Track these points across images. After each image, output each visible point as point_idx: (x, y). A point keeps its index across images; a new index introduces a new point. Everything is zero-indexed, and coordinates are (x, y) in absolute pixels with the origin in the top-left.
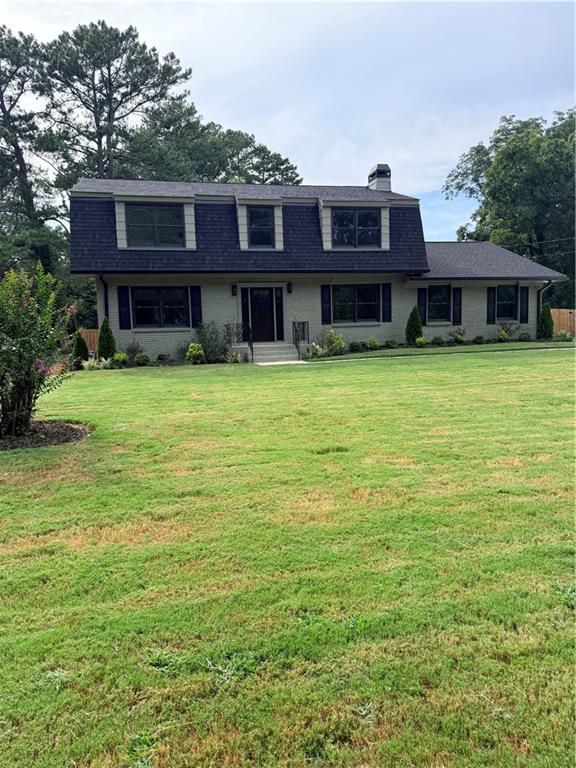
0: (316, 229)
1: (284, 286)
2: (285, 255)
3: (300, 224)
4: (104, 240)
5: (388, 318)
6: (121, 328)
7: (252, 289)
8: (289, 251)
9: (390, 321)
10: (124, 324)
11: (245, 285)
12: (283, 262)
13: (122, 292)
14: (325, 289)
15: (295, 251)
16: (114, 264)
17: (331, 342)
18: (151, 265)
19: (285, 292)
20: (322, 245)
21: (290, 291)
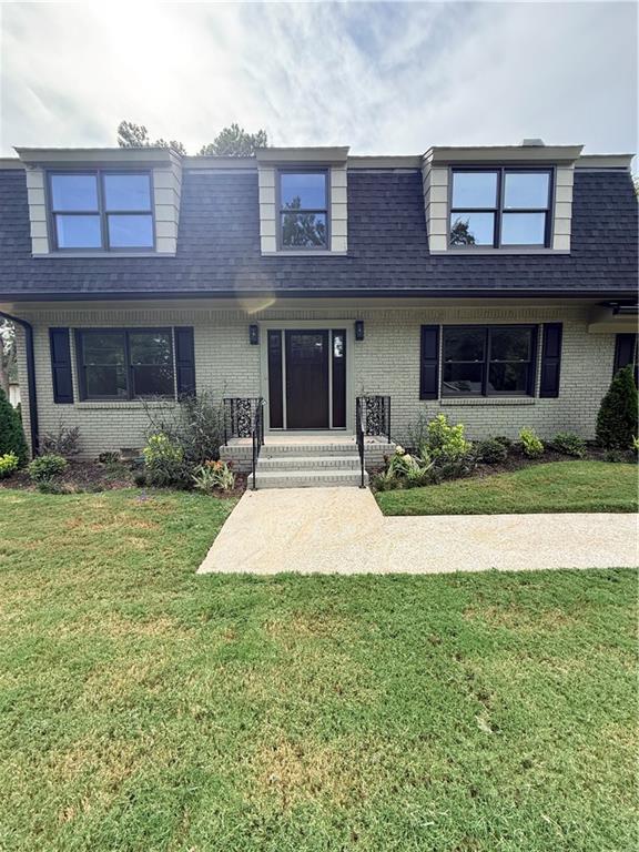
0: (416, 214)
1: (349, 326)
2: (350, 262)
3: (383, 207)
4: (11, 242)
5: (551, 390)
6: (56, 401)
7: (288, 332)
8: (357, 254)
9: (557, 396)
10: (62, 396)
11: (276, 325)
12: (343, 276)
13: (58, 336)
14: (428, 333)
15: (369, 254)
16: (20, 284)
17: (437, 442)
18: (86, 284)
19: (350, 337)
20: (426, 244)
21: (359, 337)
